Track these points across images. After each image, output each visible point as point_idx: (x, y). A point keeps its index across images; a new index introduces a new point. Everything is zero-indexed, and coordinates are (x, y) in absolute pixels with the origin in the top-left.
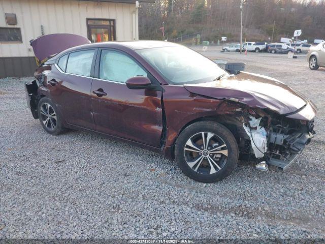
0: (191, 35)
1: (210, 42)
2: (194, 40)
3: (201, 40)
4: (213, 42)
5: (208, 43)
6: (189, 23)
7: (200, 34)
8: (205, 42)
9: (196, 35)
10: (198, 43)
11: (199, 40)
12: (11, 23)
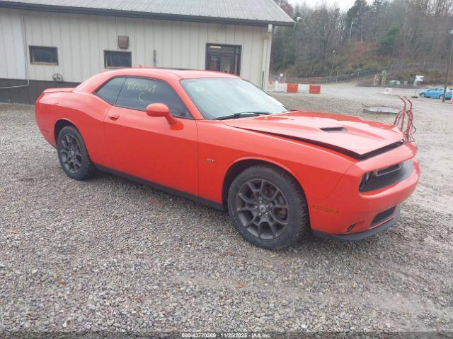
0: (373, 72)
1: (402, 83)
2: (376, 78)
3: (388, 79)
4: (406, 82)
5: (398, 83)
6: (373, 54)
7: (388, 70)
8: (393, 81)
9: (380, 72)
10: (382, 83)
11: (384, 79)
12: (123, 46)
